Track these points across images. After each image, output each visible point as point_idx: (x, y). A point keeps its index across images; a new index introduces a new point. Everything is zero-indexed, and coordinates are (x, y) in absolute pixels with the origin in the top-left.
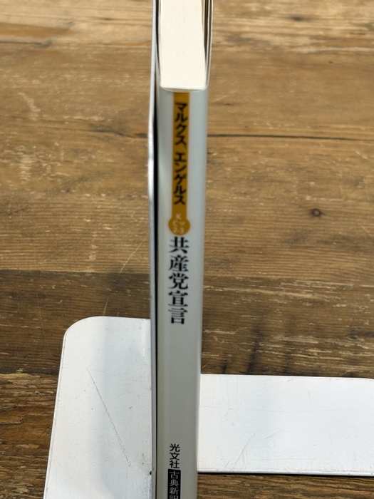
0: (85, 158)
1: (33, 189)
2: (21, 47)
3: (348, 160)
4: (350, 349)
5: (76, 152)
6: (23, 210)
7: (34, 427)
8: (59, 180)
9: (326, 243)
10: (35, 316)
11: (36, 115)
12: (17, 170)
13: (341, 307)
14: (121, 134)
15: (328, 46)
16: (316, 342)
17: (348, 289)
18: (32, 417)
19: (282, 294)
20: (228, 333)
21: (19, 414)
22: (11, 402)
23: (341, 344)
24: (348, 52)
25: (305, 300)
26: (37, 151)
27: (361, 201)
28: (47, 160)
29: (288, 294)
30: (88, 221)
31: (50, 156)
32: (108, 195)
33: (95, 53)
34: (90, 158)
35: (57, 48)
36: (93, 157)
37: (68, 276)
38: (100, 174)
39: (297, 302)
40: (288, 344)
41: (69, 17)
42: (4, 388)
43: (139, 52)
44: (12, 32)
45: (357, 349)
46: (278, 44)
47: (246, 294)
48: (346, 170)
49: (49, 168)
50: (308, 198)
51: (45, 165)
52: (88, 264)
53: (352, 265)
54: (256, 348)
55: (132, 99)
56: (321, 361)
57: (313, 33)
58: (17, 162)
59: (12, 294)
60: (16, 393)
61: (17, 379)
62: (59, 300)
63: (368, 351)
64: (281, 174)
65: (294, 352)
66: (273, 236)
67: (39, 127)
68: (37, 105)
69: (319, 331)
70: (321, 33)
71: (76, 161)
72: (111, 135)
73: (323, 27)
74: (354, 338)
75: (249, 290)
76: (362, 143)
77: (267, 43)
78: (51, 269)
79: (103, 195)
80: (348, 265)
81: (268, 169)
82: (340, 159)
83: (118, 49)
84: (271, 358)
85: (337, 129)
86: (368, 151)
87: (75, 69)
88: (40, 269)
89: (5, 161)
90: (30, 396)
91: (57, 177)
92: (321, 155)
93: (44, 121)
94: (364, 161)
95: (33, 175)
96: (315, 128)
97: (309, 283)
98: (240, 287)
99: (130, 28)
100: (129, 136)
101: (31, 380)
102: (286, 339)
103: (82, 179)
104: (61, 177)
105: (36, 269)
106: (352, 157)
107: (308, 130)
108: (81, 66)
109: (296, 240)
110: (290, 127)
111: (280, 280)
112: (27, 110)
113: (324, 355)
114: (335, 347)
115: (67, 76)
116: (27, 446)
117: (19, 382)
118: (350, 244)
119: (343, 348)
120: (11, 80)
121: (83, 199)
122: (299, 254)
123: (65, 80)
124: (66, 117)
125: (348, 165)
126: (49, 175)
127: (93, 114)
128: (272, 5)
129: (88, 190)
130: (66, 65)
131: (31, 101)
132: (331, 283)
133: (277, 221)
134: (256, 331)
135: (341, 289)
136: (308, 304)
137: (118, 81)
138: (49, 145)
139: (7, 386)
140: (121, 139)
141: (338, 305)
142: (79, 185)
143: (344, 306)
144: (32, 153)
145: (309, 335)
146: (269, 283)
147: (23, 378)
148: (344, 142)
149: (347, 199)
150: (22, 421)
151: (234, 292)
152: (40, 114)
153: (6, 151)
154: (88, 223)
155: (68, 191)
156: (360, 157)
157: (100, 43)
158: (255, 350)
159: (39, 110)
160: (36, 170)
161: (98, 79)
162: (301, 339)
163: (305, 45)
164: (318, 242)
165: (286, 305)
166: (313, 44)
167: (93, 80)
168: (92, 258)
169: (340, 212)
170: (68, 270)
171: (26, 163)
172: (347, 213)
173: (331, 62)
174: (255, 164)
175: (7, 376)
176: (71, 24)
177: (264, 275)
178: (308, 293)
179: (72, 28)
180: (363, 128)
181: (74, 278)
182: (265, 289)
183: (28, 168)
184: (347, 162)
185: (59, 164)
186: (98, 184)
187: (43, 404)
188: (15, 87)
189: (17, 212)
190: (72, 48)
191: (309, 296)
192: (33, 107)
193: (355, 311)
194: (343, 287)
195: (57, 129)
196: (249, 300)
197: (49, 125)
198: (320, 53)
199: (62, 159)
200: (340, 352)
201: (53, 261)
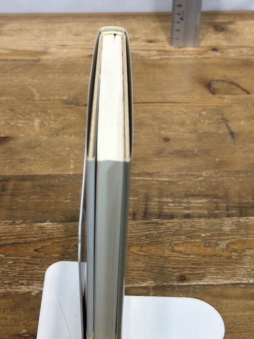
0: (63, 118)
1: (42, 135)
2: (26, 62)
3: (178, 113)
4: (186, 203)
5: (58, 115)
6: (39, 145)
7: (57, 246)
8: (53, 130)
9: (172, 154)
10: (51, 195)
11: (38, 98)
12: (33, 126)
13: (181, 184)
14: (77, 105)
15: (165, 55)
16: (171, 201)
17: (183, 175)
18: (56, 242)
19: (155, 179)
20: (134, 198)
21: (51, 241)
22: (46, 236)
23: (182, 201)
24: (174, 58)
25: (165, 181)
26: (41, 115)
27: (185, 133)
28: (46, 120)
29: (158, 179)
30: (68, 149)
31: (47, 118)
32: (75, 136)
33: (60, 64)
34: (65, 118)
35: (43, 62)
36: (66, 117)
37: (62, 176)
38: (70, 126)
39: (162, 182)
40: (160, 202)
41: (46, 45)
42: (43, 230)
43: (81, 62)
44: (21, 55)
45: (189, 203)
46: (142, 55)
47: (140, 180)
48: (178, 118)
49: (47, 124)
50: (163, 132)
51: (45, 122)
52: (71, 170)
53: (184, 164)
54: (146, 205)
55: (80, 87)
56: (174, 209)
57: (158, 48)
58: (33, 122)
59: (39, 186)
60: (48, 232)
61: (47, 225)
62: (60, 188)
63: (194, 203)
64: (150, 121)
65: (163, 206)
66: (149, 152)
67: (41, 104)
68: (38, 92)
69: (172, 195)
70: (161, 48)
71: (59, 120)
72: (73, 106)
73: (162, 45)
74: (187, 198)
75: (141, 178)
76: (184, 104)
77: (137, 55)
78: (55, 173)
79: (73, 136)
80: (182, 164)
81: (144, 119)
82: (175, 113)
83: (71, 61)
84: (153, 209)
85: (172, 98)
86: (187, 108)
87: (53, 73)
88: (50, 173)
89: (27, 121)
90: (54, 232)
91: (51, 128)
92: (166, 111)
93: (42, 100)
94: (185, 113)
95: (41, 128)
96: (163, 97)
97: (166, 173)
98: (137, 177)
99: (75, 50)
100: (81, 106)
101: (54, 225)
102: (159, 200)
103: (63, 128)
104: (54, 128)
105: (48, 173)
106: (180, 111)
107: (160, 99)
108: (55, 71)
109: (159, 153)
110: (152, 98)
111: (154, 173)
112: (33, 95)
113: (175, 206)
114: (179, 202)
115: (49, 77)
116: (56, 255)
117: (48, 226)
118: (183, 154)
119: (183, 203)
120: (24, 80)
121: (65, 138)
122: (161, 160)
123: (49, 79)
124: (52, 98)
125: (179, 116)
126: (48, 127)
127: (64, 95)
128: (138, 35)
129: (66, 134)
130: (48, 71)
131: (34, 90)
132: (176, 173)
133: (150, 145)
134: (146, 197)
135: (180, 175)
136: (167, 183)
137: (72, 78)
138: (46, 112)
139: (44, 229)
140: (77, 107)
141: (179, 183)
142: (62, 132)
143: (182, 183)
144: (38, 117)
145: (168, 197)
146: (150, 174)
147: (50, 225)
148: (176, 104)
149: (179, 132)
150: (52, 244)
151: (135, 179)
152: (40, 96)
153: (27, 116)
154: (68, 150)
155: (57, 135)
156: (183, 111)
157: (62, 59)
158: (146, 206)
159: (39, 95)
160: (42, 125)
161: (63, 77)
162: (165, 200)
163: (155, 55)
164: (169, 153)
165: (157, 184)
166: (158, 55)
167: (61, 78)
168: (72, 167)
169: (177, 139)
170: (62, 173)
171: (37, 122)
172: (179, 139)
173: (167, 64)
174: (138, 117)
175: (43, 224)
176: (47, 49)
177: (147, 171)
178: (166, 178)
179: (48, 51)
180: (183, 97)
181: (65, 177)
182: (148, 177)
183: (38, 125)
184: (178, 114)
185: (52, 122)
186: (70, 130)
187: (60, 236)
188: (26, 83)
189: (36, 146)
190: (50, 62)
191: (167, 179)
192: (36, 93)
193: (187, 185)
194: (180, 174)
195: (48, 104)
196: (142, 183)
197: (44, 102)
198: (162, 59)
199: (53, 119)
200: (182, 205)
201: (55, 169)
